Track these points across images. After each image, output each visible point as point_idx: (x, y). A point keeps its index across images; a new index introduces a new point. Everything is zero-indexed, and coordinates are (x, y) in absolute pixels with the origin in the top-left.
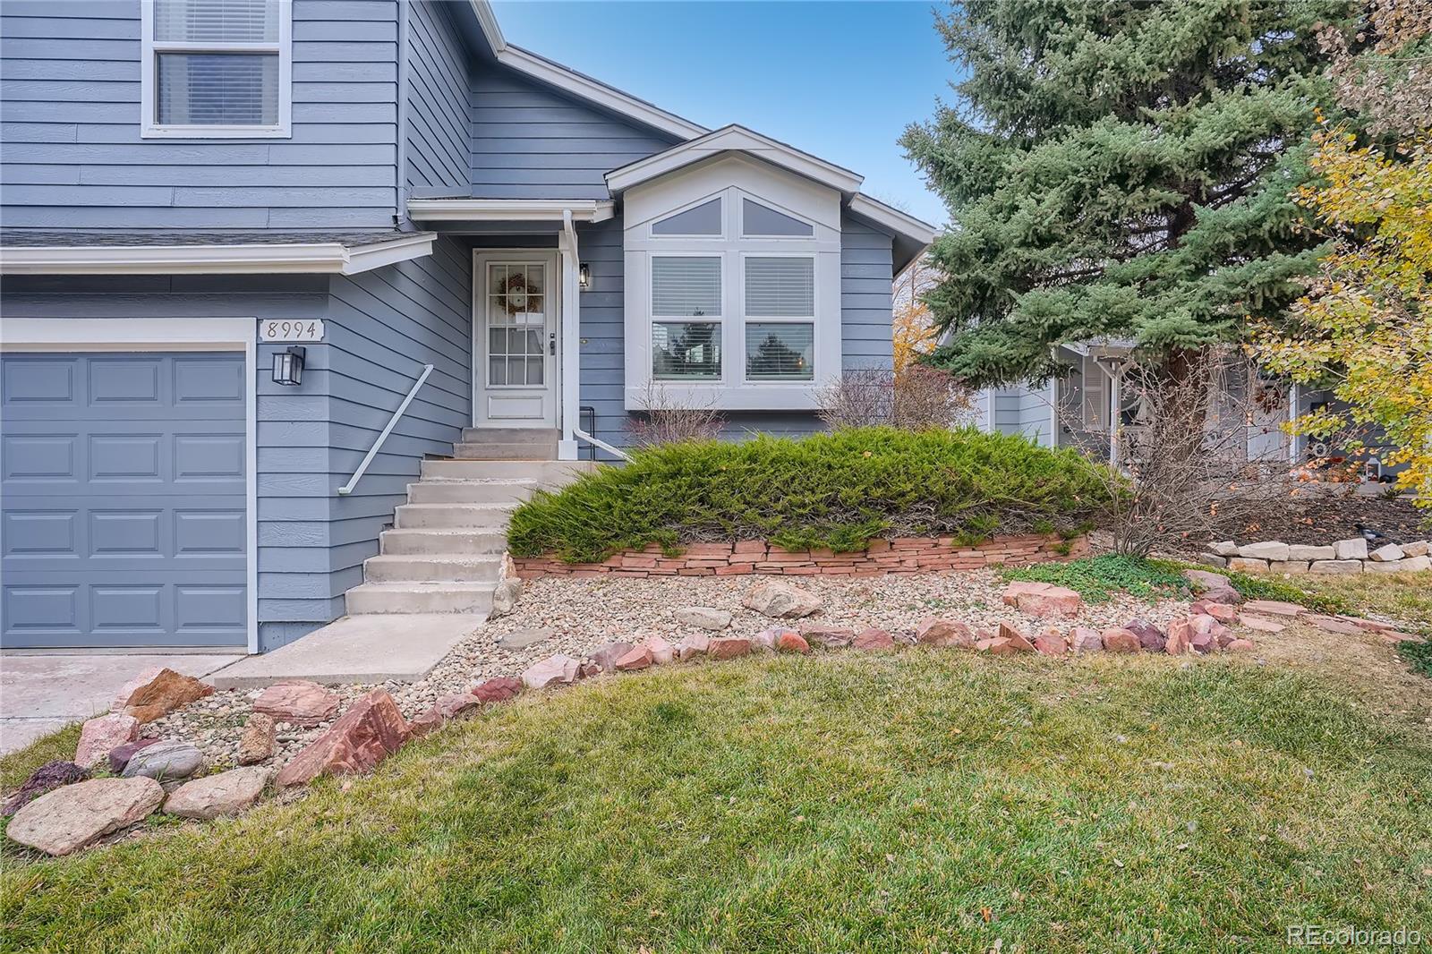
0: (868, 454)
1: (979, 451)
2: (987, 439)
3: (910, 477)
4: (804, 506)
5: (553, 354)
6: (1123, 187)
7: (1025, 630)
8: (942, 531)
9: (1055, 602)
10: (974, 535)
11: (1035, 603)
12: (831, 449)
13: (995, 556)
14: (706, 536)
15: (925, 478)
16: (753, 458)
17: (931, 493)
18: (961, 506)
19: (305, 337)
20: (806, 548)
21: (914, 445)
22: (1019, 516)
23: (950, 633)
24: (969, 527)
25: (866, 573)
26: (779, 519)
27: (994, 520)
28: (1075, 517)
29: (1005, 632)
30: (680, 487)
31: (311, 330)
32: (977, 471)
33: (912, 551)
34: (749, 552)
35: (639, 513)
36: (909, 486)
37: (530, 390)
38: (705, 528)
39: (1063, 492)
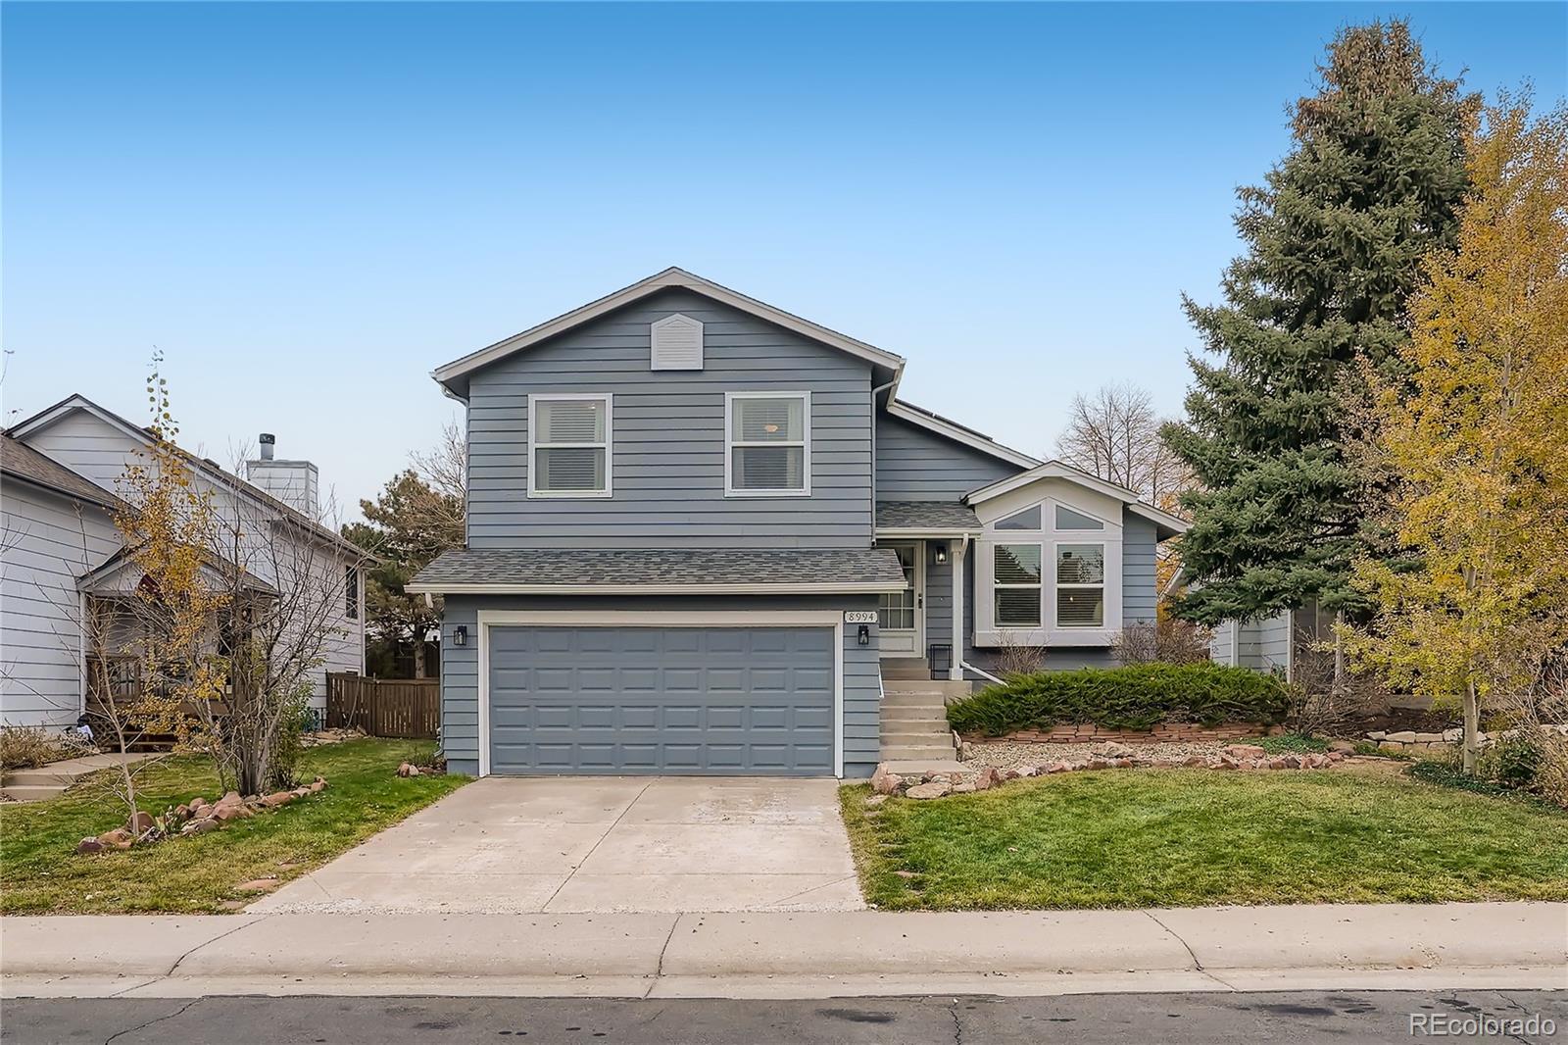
0: (1153, 679)
1: (1214, 676)
2: (1219, 670)
3: (1176, 691)
4: (1118, 705)
5: (920, 607)
6: (1318, 497)
7: (1234, 761)
8: (1193, 720)
9: (1250, 751)
10: (1211, 723)
11: (1240, 752)
12: (1133, 676)
13: (1223, 735)
14: (1064, 722)
15: (1184, 691)
16: (1090, 681)
17: (1187, 699)
18: (1204, 706)
19: (869, 620)
20: (1118, 728)
21: (1177, 674)
22: (1237, 712)
23: (1198, 762)
24: (1208, 718)
25: (1151, 742)
26: (1106, 712)
27: (1222, 714)
28: (1273, 714)
29: (1223, 760)
30: (1052, 696)
31: (871, 617)
32: (1212, 688)
33: (1176, 730)
34: (1086, 730)
35: (1028, 709)
36: (1175, 696)
37: (905, 632)
38: (1062, 717)
39: (1262, 700)
